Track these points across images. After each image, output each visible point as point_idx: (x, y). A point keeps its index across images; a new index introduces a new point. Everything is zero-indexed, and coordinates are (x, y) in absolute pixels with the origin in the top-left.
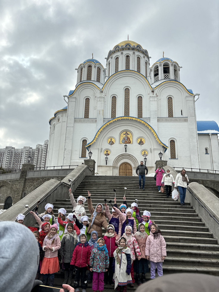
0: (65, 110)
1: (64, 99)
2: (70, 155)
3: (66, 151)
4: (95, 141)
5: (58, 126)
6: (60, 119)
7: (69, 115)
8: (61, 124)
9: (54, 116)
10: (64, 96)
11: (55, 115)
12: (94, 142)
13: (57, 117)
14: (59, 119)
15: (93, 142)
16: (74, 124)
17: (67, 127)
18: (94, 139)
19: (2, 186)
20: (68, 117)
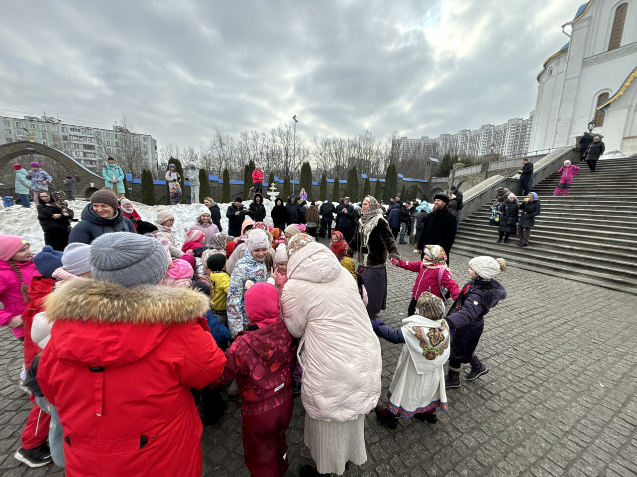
0: (564, 51)
1: (563, 32)
2: (568, 127)
3: (561, 121)
4: (621, 93)
5: (549, 83)
6: (553, 72)
7: (571, 58)
8: (554, 79)
9: (543, 68)
10: (563, 26)
11: (545, 65)
12: (618, 97)
13: (548, 69)
14: (552, 70)
15: (616, 97)
16: (581, 72)
17: (566, 80)
18: (619, 91)
19: (463, 181)
20: (569, 62)
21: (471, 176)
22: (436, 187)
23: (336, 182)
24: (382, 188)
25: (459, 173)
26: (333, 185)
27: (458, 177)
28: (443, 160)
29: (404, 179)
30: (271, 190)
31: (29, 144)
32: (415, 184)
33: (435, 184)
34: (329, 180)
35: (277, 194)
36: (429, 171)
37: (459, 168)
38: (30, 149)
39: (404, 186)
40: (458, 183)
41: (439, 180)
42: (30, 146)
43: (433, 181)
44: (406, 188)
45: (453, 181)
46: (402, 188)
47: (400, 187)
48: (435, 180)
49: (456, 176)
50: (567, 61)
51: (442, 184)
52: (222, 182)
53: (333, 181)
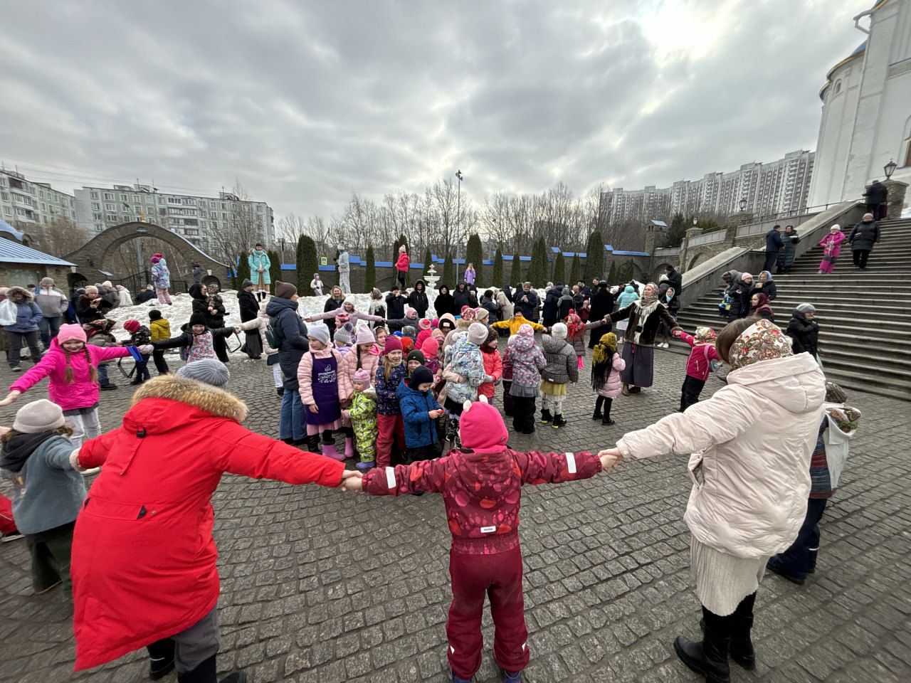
0: (859, 54)
1: (857, 26)
2: (865, 169)
3: (854, 160)
5: (837, 102)
6: (842, 86)
7: (868, 65)
8: (843, 96)
9: (826, 82)
10: (857, 18)
11: (830, 77)
13: (835, 82)
14: (840, 84)
16: (885, 85)
17: (861, 98)
19: (700, 254)
20: (868, 70)
21: (710, 246)
22: (662, 261)
23: (516, 260)
24: (582, 265)
25: (694, 242)
26: (511, 264)
27: (692, 248)
28: (673, 223)
29: (614, 252)
30: (429, 275)
31: (140, 225)
32: (631, 258)
33: (661, 257)
34: (505, 257)
35: (437, 278)
36: (652, 240)
37: (694, 235)
38: (141, 231)
39: (614, 262)
40: (693, 256)
41: (666, 253)
42: (142, 228)
43: (657, 254)
44: (617, 265)
45: (686, 252)
46: (611, 266)
47: (608, 264)
48: (660, 252)
49: (690, 246)
50: (863, 70)
51: (671, 257)
52: (365, 265)
53: (511, 258)
